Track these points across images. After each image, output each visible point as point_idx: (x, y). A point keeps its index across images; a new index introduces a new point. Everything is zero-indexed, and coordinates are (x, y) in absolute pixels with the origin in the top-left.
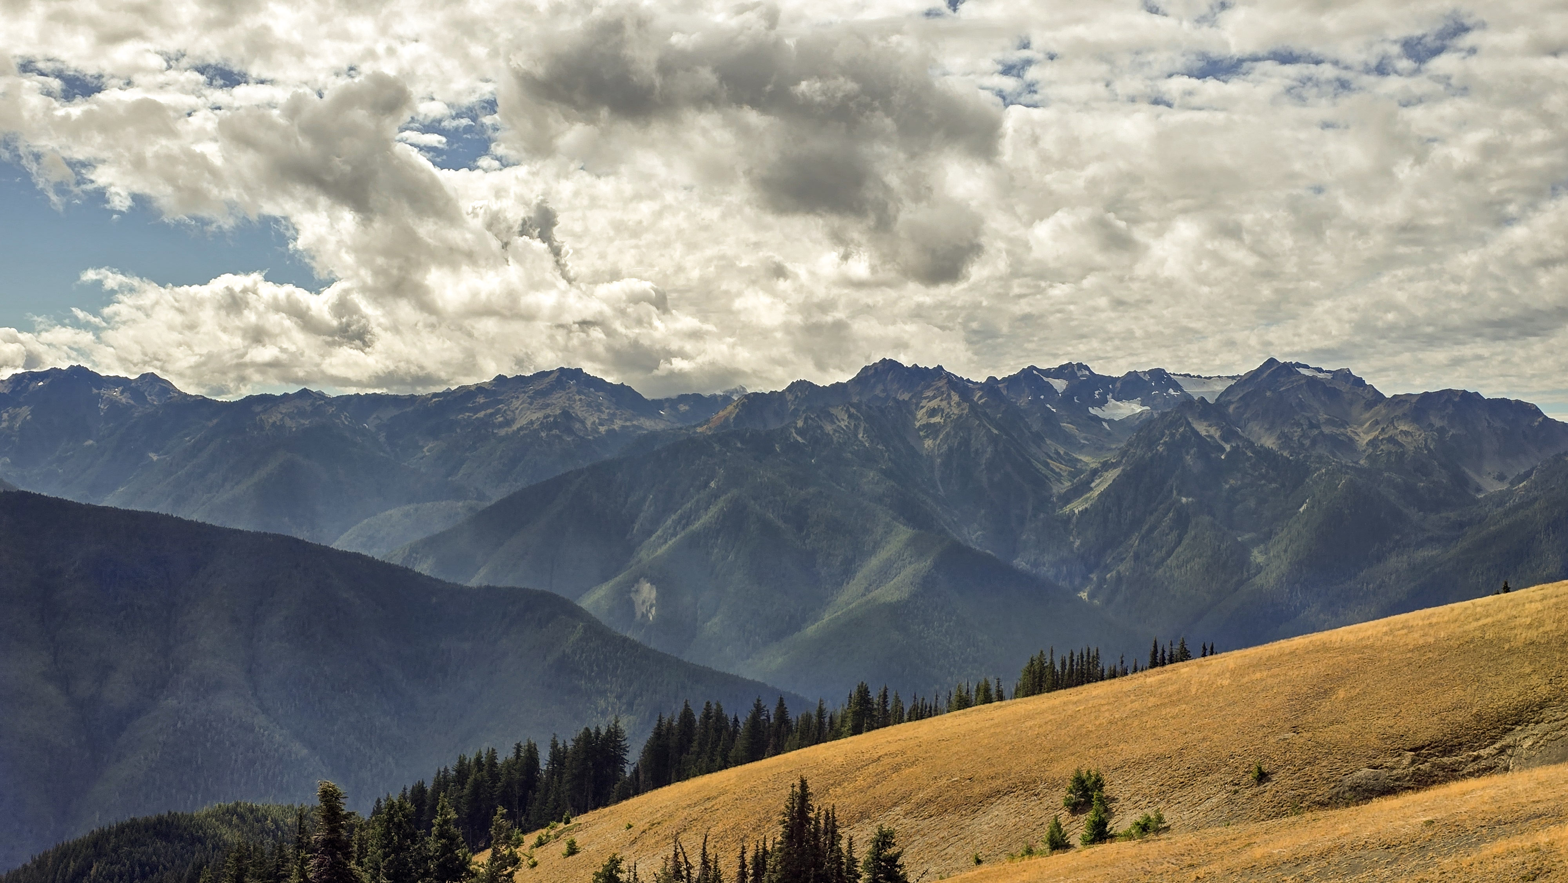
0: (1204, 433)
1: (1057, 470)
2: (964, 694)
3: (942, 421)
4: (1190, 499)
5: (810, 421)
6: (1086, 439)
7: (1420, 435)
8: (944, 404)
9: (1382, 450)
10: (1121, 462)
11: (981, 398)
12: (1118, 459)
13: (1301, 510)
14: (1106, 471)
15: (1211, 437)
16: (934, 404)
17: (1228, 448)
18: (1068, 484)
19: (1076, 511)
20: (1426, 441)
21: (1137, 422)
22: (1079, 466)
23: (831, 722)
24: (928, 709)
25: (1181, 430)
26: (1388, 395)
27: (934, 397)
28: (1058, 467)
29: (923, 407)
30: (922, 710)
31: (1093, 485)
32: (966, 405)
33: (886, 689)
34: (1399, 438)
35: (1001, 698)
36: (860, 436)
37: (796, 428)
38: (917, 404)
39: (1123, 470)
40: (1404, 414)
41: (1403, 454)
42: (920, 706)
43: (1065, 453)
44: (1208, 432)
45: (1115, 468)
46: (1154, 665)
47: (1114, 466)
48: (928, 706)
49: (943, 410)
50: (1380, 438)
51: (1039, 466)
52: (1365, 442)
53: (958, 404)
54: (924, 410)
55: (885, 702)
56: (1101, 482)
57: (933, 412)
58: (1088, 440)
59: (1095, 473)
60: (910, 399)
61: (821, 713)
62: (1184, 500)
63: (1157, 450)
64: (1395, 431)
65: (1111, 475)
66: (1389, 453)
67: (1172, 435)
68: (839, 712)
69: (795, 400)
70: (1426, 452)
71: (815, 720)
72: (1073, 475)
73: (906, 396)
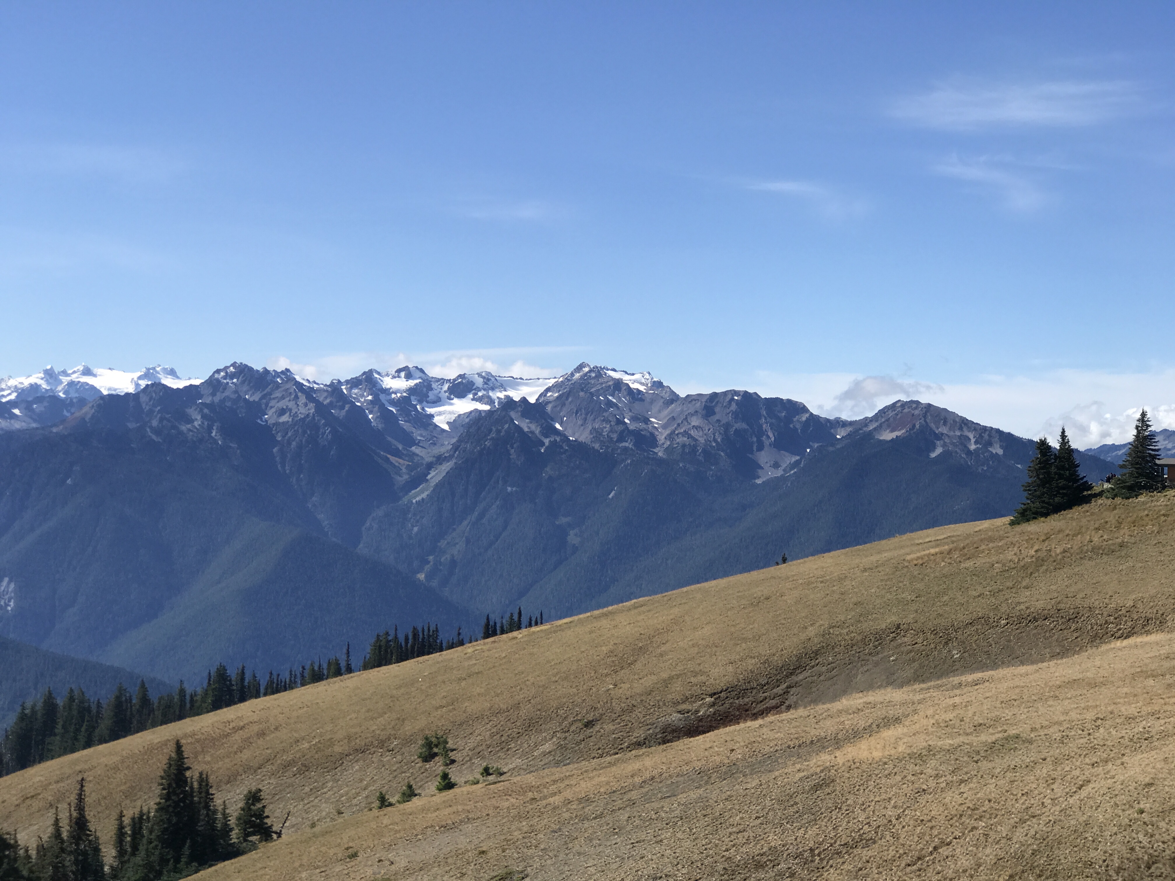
0: (526, 429)
1: (397, 464)
2: (316, 668)
3: (290, 420)
4: (514, 489)
5: (165, 422)
6: (421, 435)
7: (709, 430)
8: (291, 405)
9: (678, 443)
10: (453, 455)
11: (326, 398)
12: (451, 453)
13: (610, 496)
14: (441, 464)
15: (532, 432)
16: (282, 404)
17: (547, 441)
18: (406, 477)
19: (414, 501)
20: (714, 434)
21: (467, 420)
22: (416, 459)
23: (192, 701)
24: (283, 684)
25: (506, 426)
26: (683, 395)
27: (283, 398)
28: (397, 462)
29: (271, 407)
30: (277, 685)
31: (429, 477)
32: (312, 405)
33: (243, 667)
34: (692, 432)
35: (349, 670)
36: (213, 434)
37: (151, 427)
38: (267, 405)
39: (456, 463)
40: (696, 412)
41: (695, 446)
42: (275, 681)
43: (403, 448)
44: (529, 428)
45: (448, 461)
46: (487, 636)
47: (447, 459)
48: (283, 680)
49: (290, 410)
50: (677, 432)
51: (380, 461)
52: (663, 437)
53: (306, 405)
54: (273, 410)
55: (243, 679)
56: (436, 474)
57: (282, 412)
58: (424, 437)
59: (430, 466)
60: (261, 399)
61: (182, 692)
62: (509, 489)
63: (485, 445)
64: (689, 426)
65: (446, 467)
66: (684, 446)
67: (498, 432)
68: (199, 690)
69: (150, 400)
70: (714, 444)
71: (176, 698)
72: (410, 468)
73: (256, 397)
